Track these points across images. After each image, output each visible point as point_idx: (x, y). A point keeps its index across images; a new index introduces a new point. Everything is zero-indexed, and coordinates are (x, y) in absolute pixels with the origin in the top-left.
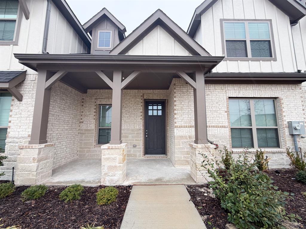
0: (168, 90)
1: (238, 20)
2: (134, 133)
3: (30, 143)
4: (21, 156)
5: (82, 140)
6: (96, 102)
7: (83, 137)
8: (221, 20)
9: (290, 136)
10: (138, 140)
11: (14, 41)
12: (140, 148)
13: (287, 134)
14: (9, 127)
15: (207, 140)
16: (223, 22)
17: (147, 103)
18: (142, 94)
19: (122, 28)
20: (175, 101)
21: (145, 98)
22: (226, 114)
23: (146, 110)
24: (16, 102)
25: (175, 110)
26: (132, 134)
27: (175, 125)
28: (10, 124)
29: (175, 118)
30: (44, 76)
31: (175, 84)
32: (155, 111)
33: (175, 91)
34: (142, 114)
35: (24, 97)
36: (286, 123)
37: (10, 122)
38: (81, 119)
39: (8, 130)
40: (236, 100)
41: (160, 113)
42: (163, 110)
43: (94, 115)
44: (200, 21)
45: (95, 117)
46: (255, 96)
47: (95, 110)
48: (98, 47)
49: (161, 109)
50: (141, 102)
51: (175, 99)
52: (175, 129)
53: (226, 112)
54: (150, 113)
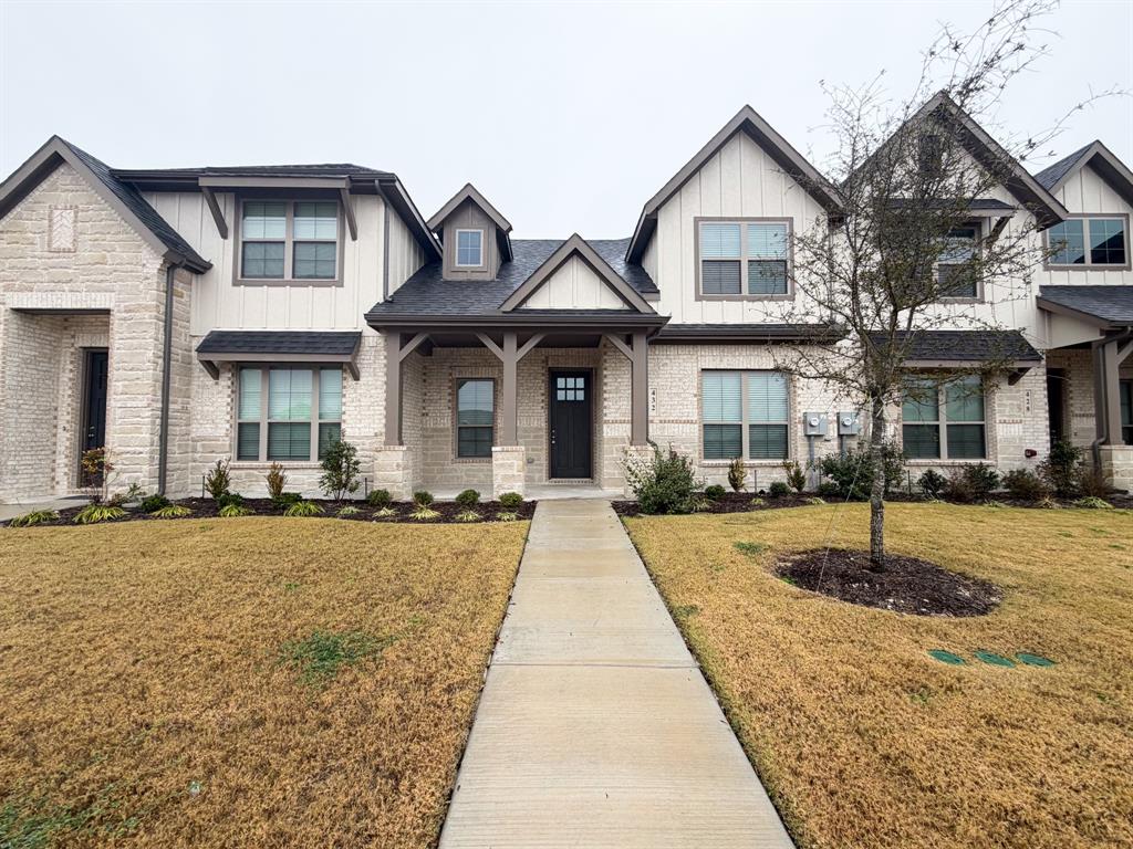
0: (596, 349)
1: (730, 219)
2: (529, 437)
3: (386, 443)
4: (379, 461)
5: (427, 449)
6: (451, 374)
7: (430, 443)
8: (697, 220)
9: (806, 439)
10: (537, 450)
11: (337, 279)
12: (540, 465)
13: (799, 434)
14: (344, 421)
15: (647, 440)
16: (700, 223)
17: (554, 375)
18: (543, 358)
19: (505, 228)
20: (606, 376)
21: (550, 365)
22: (696, 399)
23: (553, 389)
24: (350, 382)
25: (605, 392)
26: (525, 437)
27: (605, 418)
28: (344, 417)
29: (605, 407)
30: (397, 342)
31: (605, 346)
32: (571, 389)
33: (605, 357)
34: (543, 398)
35: (362, 374)
36: (800, 415)
37: (344, 413)
38: (424, 408)
39: (343, 426)
40: (718, 374)
41: (581, 396)
42: (588, 389)
43: (449, 401)
44: (656, 221)
45: (450, 404)
46: (749, 367)
47: (450, 391)
48: (457, 265)
49: (582, 386)
50: (543, 375)
51: (605, 372)
52: (605, 426)
53: (695, 396)
54: (561, 396)
